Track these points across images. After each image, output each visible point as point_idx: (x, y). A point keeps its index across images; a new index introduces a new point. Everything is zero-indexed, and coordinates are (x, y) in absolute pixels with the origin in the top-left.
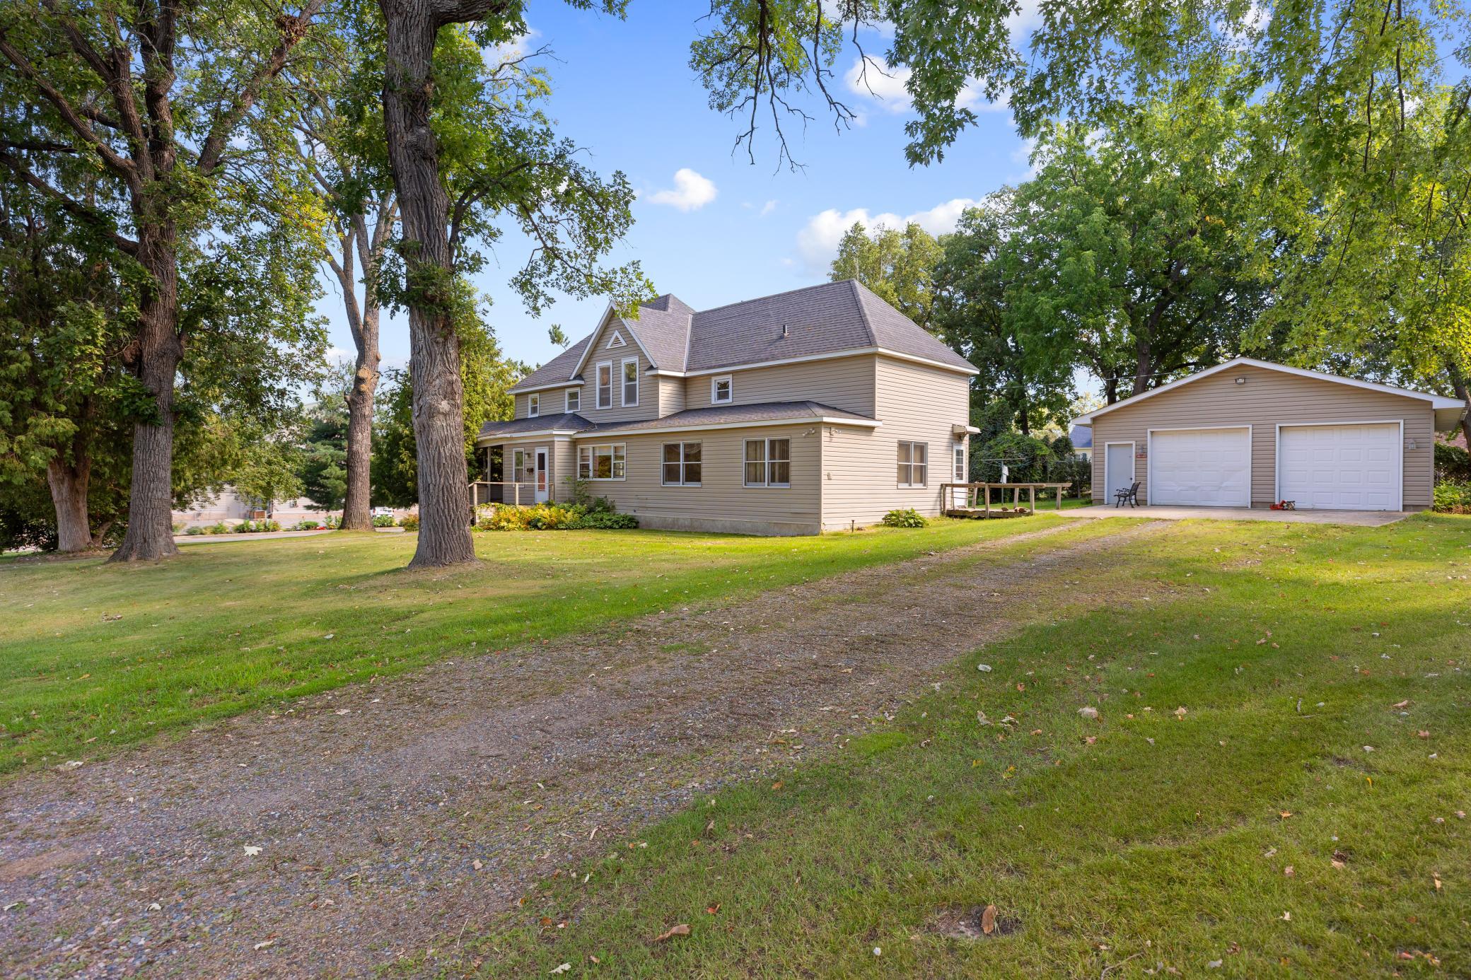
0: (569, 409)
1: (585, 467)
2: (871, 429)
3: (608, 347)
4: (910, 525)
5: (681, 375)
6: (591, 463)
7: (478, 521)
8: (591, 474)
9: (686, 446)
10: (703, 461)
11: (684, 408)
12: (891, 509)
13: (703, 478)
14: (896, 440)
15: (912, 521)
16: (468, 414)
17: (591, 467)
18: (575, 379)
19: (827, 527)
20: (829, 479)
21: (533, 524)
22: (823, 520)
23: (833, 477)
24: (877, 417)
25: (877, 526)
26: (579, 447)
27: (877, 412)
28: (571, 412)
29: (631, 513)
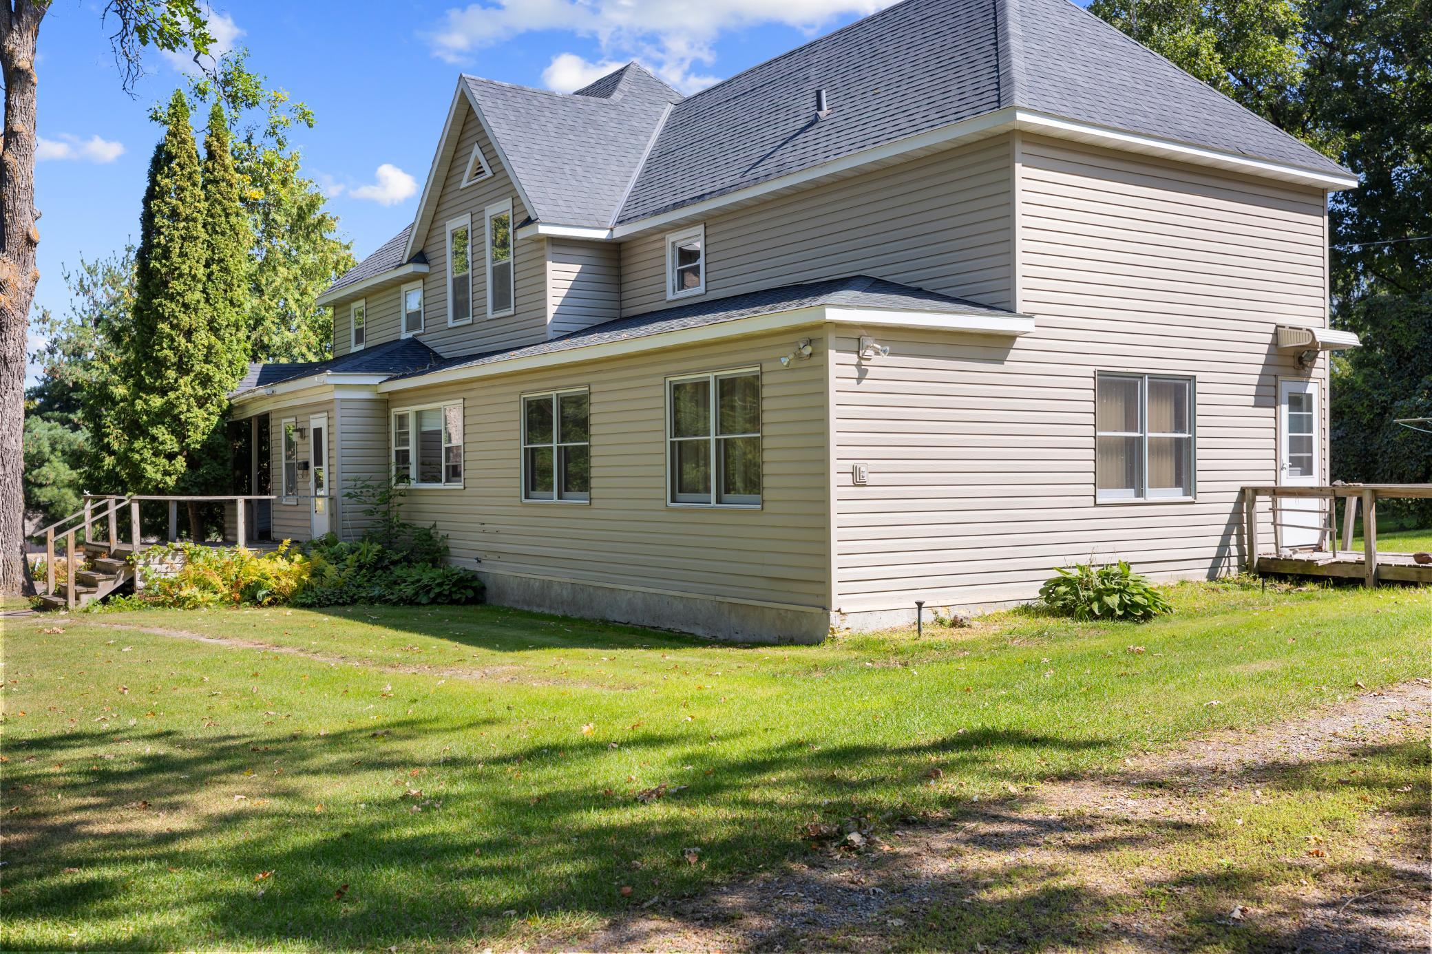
0: (408, 330)
1: (403, 457)
2: (1007, 340)
3: (464, 184)
4: (1108, 613)
5: (602, 235)
6: (412, 448)
7: (139, 584)
8: (413, 472)
9: (563, 401)
10: (594, 440)
11: (616, 314)
12: (1059, 562)
13: (594, 483)
14: (1090, 371)
15: (1113, 601)
16: (210, 347)
17: (412, 457)
18: (409, 261)
19: (850, 621)
20: (859, 483)
21: (249, 594)
22: (836, 602)
23: (870, 479)
24: (1021, 307)
25: (1026, 610)
26: (395, 411)
27: (1020, 294)
28: (410, 335)
29: (472, 566)
